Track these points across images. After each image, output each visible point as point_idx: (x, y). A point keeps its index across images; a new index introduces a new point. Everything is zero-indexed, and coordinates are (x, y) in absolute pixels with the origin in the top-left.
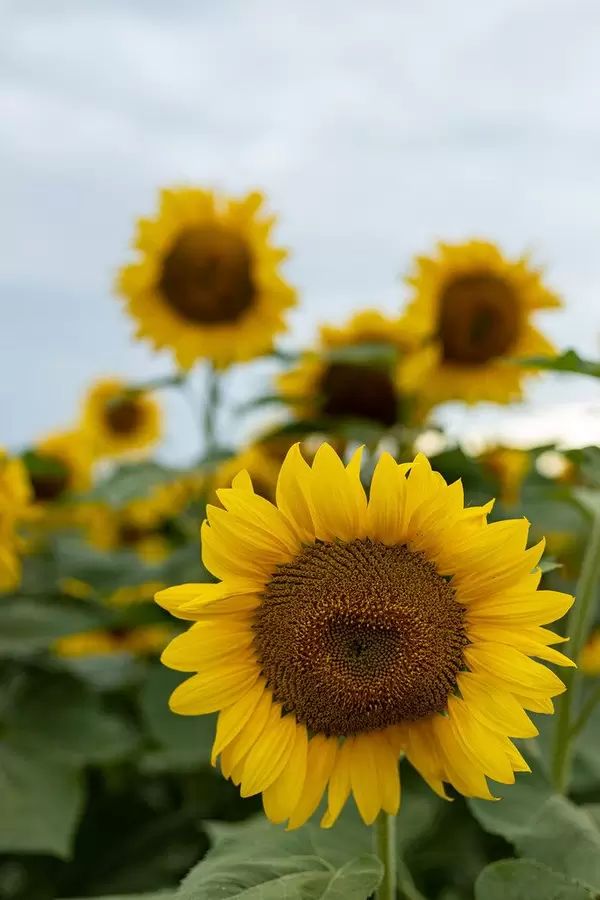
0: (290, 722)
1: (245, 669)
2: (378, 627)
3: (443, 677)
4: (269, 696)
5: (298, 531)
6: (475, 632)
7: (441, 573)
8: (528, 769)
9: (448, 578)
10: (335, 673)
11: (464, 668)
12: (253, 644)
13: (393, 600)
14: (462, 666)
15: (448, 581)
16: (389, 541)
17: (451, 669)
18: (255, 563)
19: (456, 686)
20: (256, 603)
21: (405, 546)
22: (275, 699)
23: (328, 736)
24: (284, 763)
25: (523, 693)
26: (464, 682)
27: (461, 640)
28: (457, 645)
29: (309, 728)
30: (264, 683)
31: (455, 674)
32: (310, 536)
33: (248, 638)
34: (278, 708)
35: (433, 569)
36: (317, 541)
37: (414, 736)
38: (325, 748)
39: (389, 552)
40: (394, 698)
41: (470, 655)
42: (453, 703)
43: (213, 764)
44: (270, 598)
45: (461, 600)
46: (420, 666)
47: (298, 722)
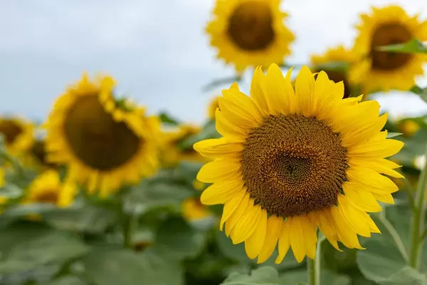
0: (258, 208)
1: (236, 182)
2: (300, 157)
3: (334, 184)
4: (248, 196)
5: (260, 109)
6: (351, 162)
7: (334, 131)
8: (378, 231)
9: (338, 134)
10: (279, 182)
11: (346, 180)
12: (241, 169)
13: (308, 143)
14: (344, 179)
15: (338, 135)
16: (307, 115)
17: (339, 180)
18: (241, 127)
19: (342, 189)
20: (241, 148)
21: (315, 117)
22: (251, 197)
23: (278, 216)
24: (255, 227)
25: (375, 191)
26: (346, 187)
27: (344, 165)
28: (342, 168)
29: (268, 212)
30: (246, 189)
31: (341, 183)
32: (266, 112)
33: (238, 166)
34: (252, 202)
35: (330, 129)
36: (271, 116)
37: (322, 218)
38: (276, 222)
39: (306, 120)
40: (310, 195)
41: (349, 173)
42: (340, 198)
43: (221, 229)
44: (248, 145)
45: (344, 146)
46: (323, 178)
47: (262, 208)
